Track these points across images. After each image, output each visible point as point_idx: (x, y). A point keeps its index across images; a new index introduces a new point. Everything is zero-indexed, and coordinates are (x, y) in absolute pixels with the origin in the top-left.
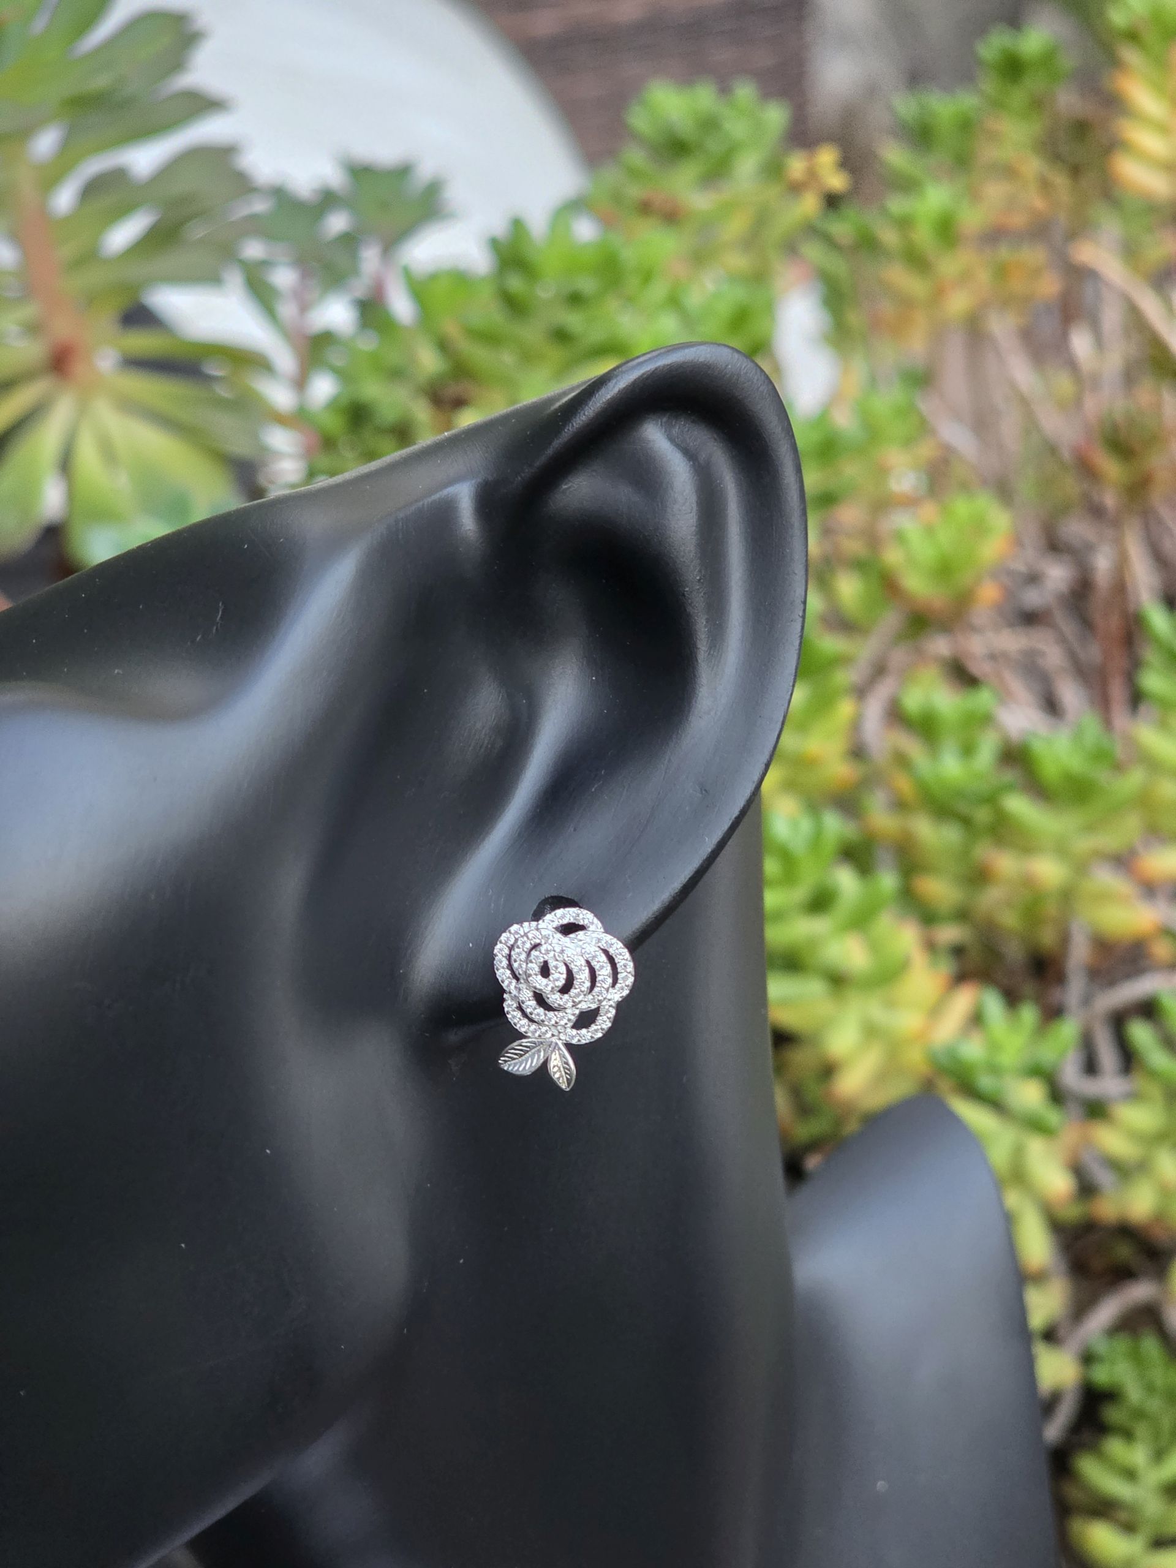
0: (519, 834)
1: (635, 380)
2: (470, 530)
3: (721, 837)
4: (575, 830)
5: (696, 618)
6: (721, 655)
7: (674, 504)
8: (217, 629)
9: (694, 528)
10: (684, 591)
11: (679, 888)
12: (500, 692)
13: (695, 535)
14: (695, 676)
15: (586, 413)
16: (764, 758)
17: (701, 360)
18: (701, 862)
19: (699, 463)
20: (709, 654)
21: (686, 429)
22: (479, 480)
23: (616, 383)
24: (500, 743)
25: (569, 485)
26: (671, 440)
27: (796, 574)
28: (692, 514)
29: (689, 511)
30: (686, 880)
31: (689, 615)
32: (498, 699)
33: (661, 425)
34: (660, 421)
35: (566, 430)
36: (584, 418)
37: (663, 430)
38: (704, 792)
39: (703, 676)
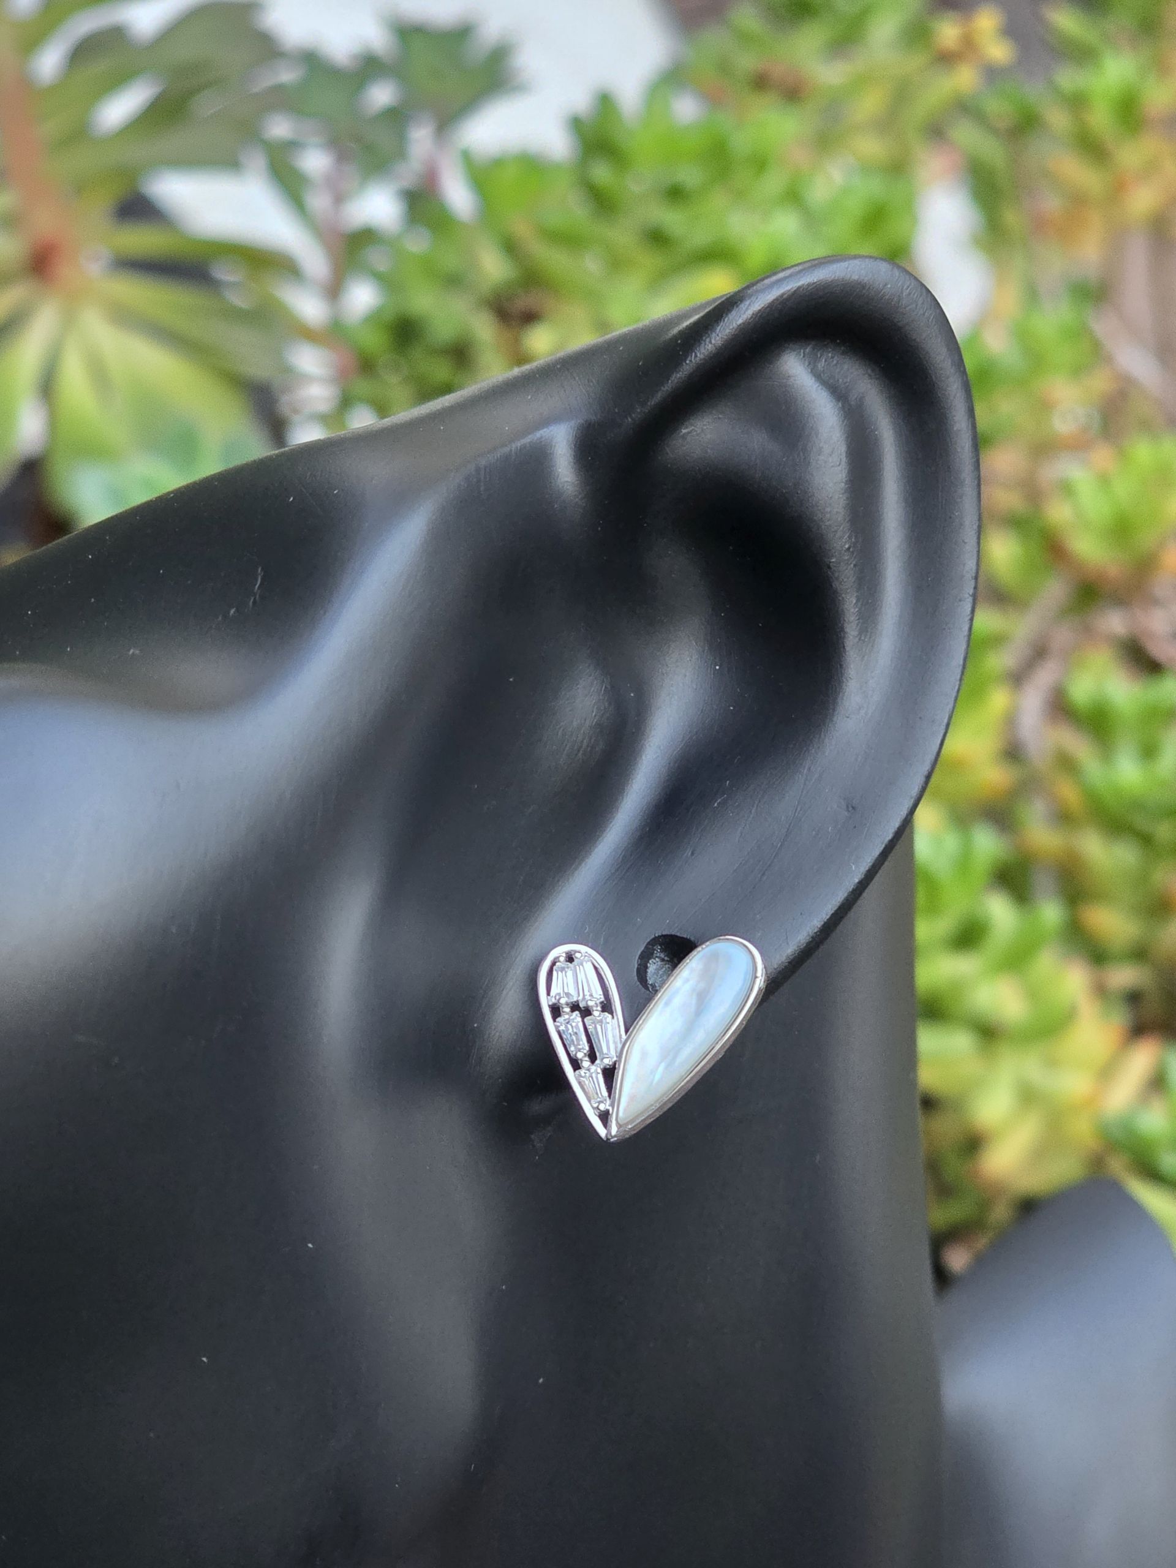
0: (624, 856)
1: (773, 301)
2: (567, 482)
3: (871, 864)
4: (693, 854)
5: (843, 595)
7: (819, 455)
8: (255, 602)
9: (843, 484)
10: (830, 562)
11: (819, 926)
12: (603, 681)
13: (843, 494)
14: (841, 666)
15: (713, 342)
16: (926, 768)
17: (855, 277)
18: (846, 895)
19: (850, 405)
20: (860, 639)
21: (835, 362)
22: (580, 421)
23: (750, 304)
24: (601, 746)
25: (691, 429)
26: (818, 376)
27: (965, 543)
28: (840, 468)
29: (838, 463)
30: (828, 917)
31: (835, 592)
32: (601, 690)
33: (804, 357)
34: (802, 351)
35: (688, 362)
36: (710, 347)
37: (807, 363)
38: (850, 809)
39: (852, 666)
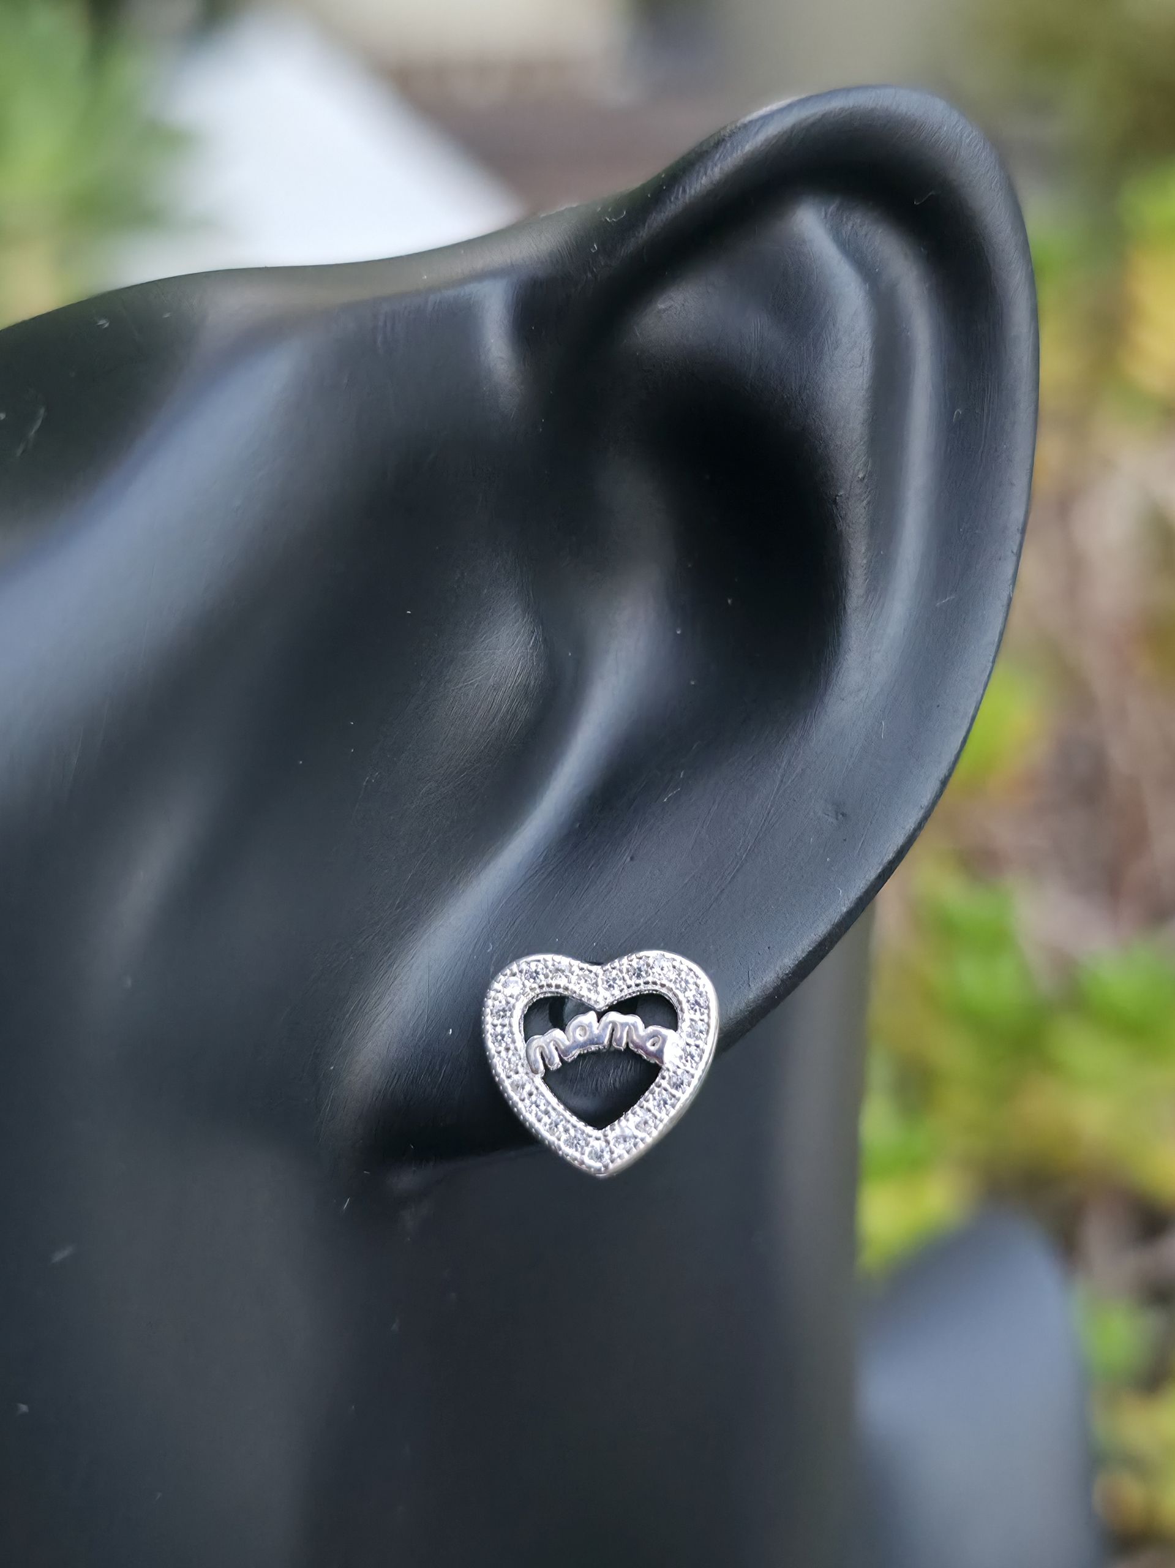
3: (864, 890)
6: (883, 605)
7: (836, 349)
9: (864, 392)
12: (532, 633)
13: (862, 404)
26: (839, 244)
31: (839, 536)
33: (825, 217)
37: (829, 224)
38: (840, 817)
